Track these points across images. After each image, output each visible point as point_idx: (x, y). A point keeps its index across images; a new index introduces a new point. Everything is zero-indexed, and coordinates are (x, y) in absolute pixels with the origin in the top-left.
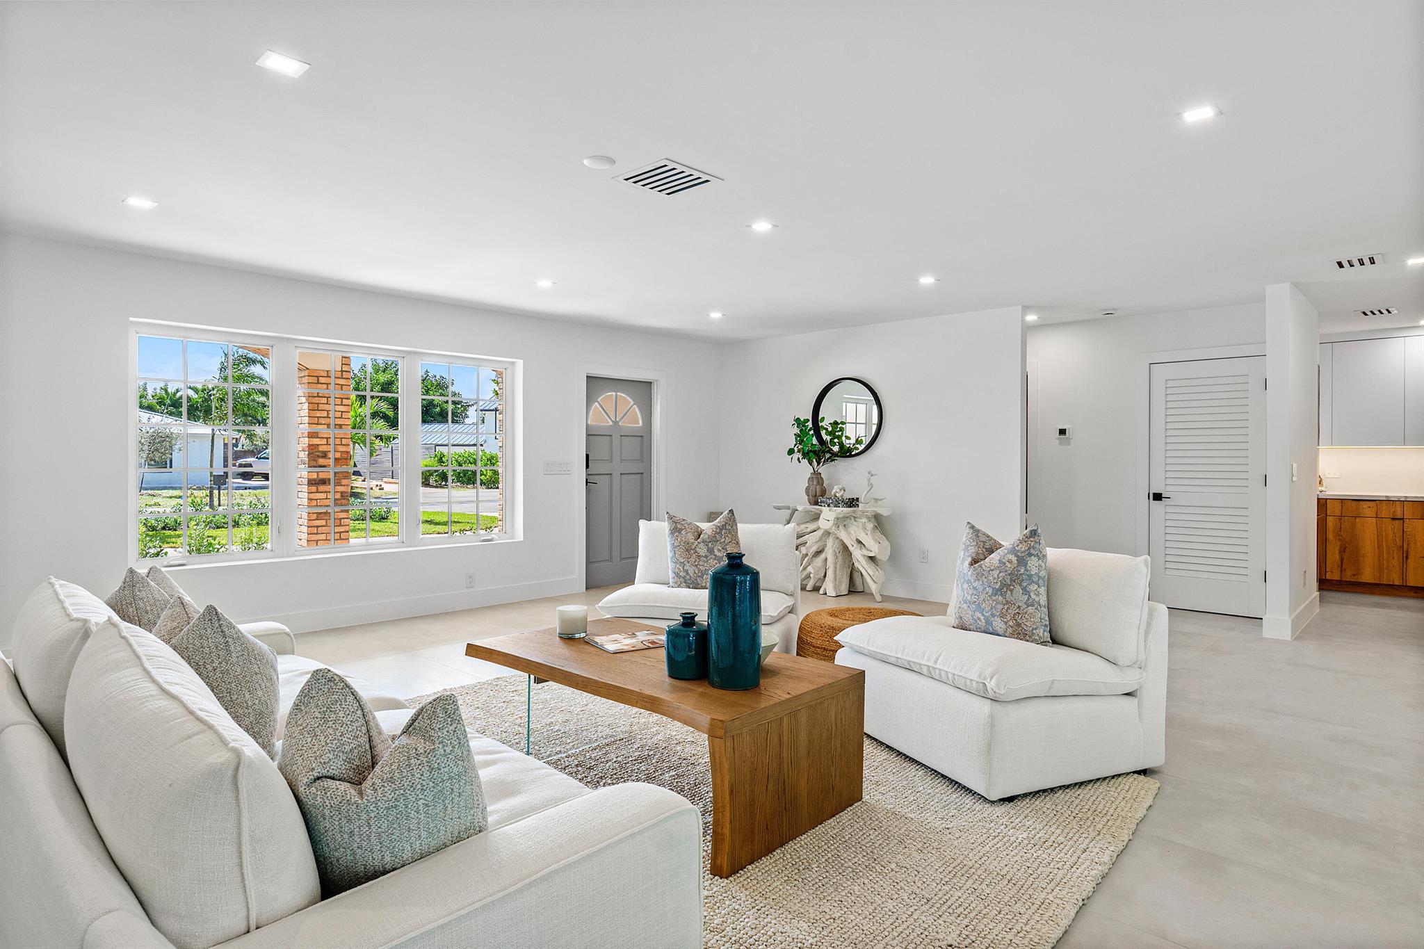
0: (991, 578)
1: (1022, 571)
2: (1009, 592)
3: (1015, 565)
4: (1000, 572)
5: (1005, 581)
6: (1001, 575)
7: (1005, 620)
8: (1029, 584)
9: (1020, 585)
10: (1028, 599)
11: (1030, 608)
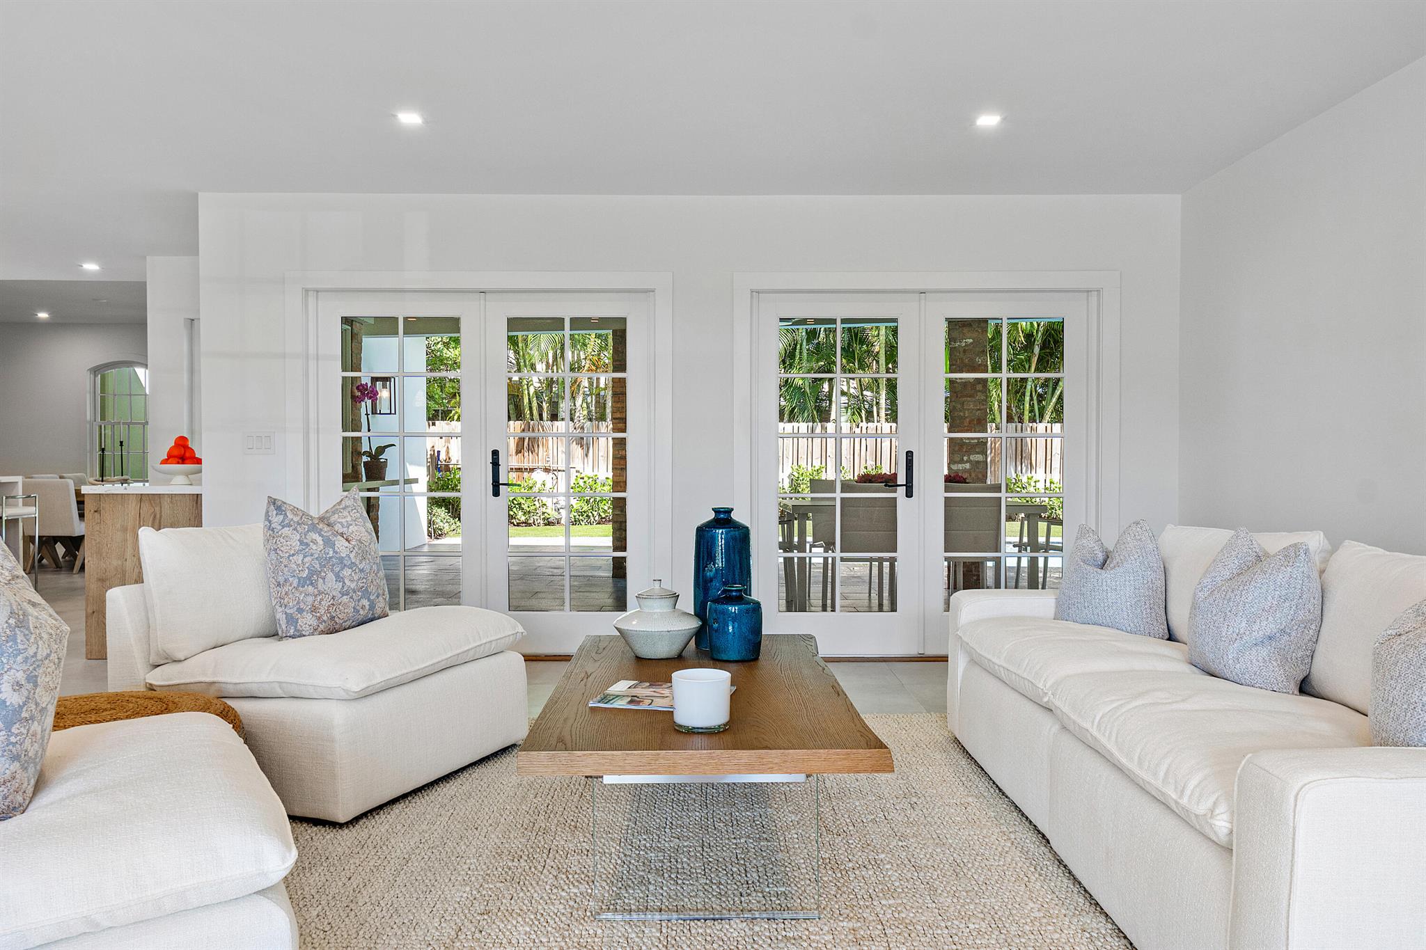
0: (294, 566)
1: (331, 553)
2: (321, 581)
3: (322, 547)
4: (305, 557)
5: (314, 567)
6: (306, 560)
7: (318, 614)
8: (342, 569)
9: (332, 570)
10: (343, 586)
11: (345, 597)
